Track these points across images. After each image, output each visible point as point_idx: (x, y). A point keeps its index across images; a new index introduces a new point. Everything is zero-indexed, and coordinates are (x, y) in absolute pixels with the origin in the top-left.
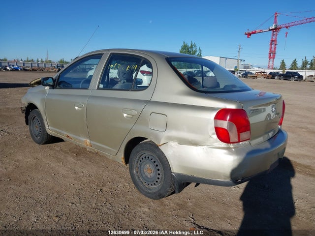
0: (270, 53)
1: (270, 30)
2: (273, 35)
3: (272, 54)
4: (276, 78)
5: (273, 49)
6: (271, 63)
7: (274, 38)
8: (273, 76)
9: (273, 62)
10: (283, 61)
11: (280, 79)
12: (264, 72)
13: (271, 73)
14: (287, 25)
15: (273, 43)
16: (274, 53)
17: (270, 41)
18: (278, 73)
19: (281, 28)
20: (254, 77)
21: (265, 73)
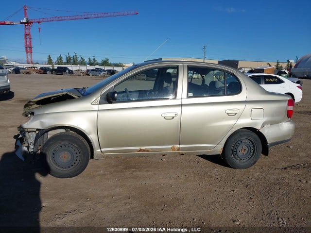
0: (26, 47)
1: (21, 23)
2: (26, 29)
3: (29, 48)
4: (48, 72)
5: (28, 43)
6: (29, 57)
7: (27, 32)
8: (44, 71)
9: (31, 56)
10: (49, 56)
11: (52, 74)
12: (34, 68)
13: (41, 68)
14: (38, 20)
15: (28, 37)
16: (31, 47)
17: (24, 36)
18: (49, 68)
19: (32, 23)
20: (28, 73)
21: (36, 68)
